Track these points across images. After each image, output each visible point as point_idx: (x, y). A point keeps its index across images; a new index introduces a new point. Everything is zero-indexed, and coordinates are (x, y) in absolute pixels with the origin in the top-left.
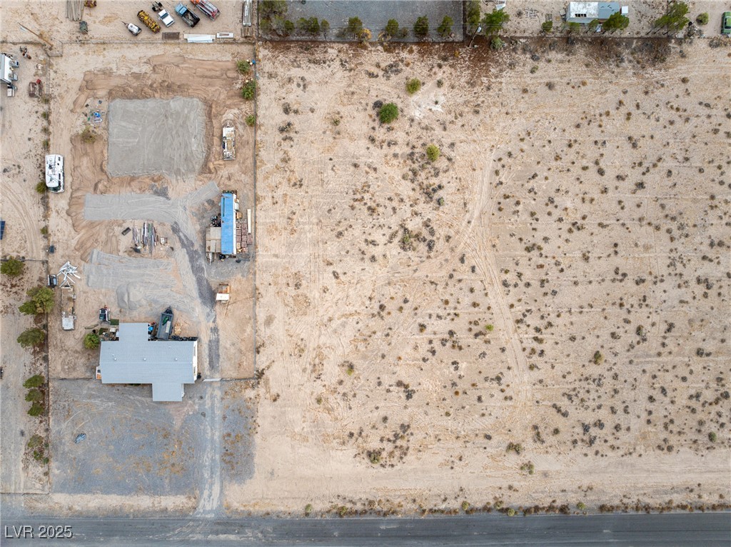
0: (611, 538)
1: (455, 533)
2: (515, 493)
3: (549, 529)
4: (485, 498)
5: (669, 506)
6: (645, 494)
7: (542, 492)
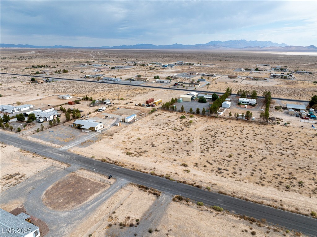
0: (222, 204)
1: (142, 178)
2: (177, 176)
3: (187, 190)
4: (163, 173)
5: (262, 203)
6: (246, 195)
7: (190, 179)
